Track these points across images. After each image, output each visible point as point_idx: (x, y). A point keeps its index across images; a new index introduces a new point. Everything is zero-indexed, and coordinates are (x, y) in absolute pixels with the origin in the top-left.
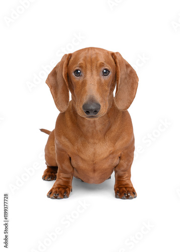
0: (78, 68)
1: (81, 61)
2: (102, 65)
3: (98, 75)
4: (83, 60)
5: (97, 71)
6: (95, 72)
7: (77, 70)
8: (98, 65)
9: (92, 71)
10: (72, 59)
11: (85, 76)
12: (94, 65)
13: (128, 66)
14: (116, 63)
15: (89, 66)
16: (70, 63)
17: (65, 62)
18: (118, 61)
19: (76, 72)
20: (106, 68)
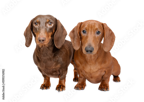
0: (84, 29)
1: (86, 26)
2: (97, 29)
3: (94, 34)
4: (87, 26)
6: (93, 32)
8: (95, 29)
9: (91, 32)
10: (82, 25)
11: (88, 34)
12: (93, 29)
13: (110, 30)
14: (104, 28)
15: (90, 29)
16: (81, 27)
19: (83, 31)
20: (99, 30)
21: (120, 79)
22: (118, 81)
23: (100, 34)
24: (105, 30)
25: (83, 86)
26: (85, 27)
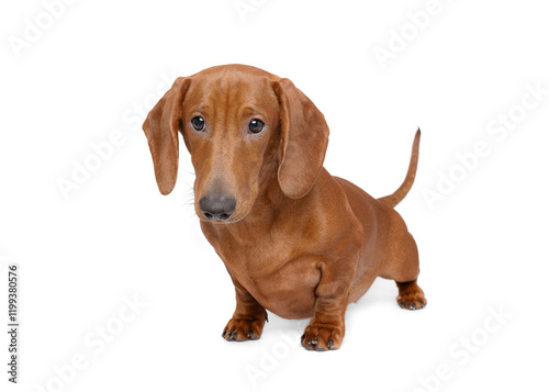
0: (199, 114)
1: (205, 101)
2: (249, 112)
3: (238, 134)
4: (210, 98)
5: (238, 125)
6: (232, 128)
7: (198, 118)
8: (240, 112)
9: (226, 123)
10: (190, 91)
11: (212, 135)
12: (233, 110)
13: (307, 105)
14: (280, 103)
15: (221, 114)
16: (187, 99)
17: (177, 97)
18: (284, 99)
19: (196, 120)
20: (257, 117)
21: (426, 297)
22: (418, 304)
23: (265, 129)
24: (285, 108)
25: (254, 324)
26: (202, 104)
